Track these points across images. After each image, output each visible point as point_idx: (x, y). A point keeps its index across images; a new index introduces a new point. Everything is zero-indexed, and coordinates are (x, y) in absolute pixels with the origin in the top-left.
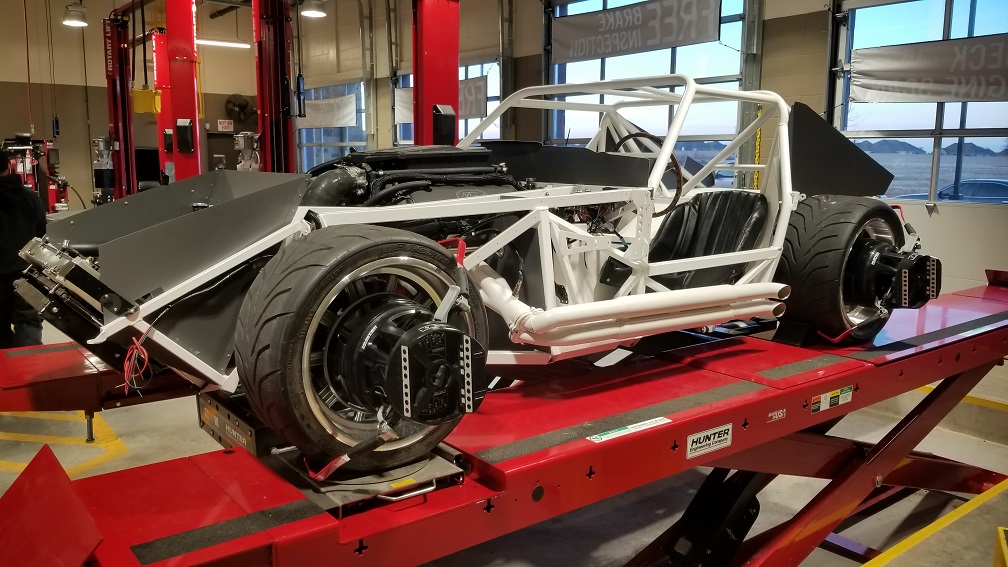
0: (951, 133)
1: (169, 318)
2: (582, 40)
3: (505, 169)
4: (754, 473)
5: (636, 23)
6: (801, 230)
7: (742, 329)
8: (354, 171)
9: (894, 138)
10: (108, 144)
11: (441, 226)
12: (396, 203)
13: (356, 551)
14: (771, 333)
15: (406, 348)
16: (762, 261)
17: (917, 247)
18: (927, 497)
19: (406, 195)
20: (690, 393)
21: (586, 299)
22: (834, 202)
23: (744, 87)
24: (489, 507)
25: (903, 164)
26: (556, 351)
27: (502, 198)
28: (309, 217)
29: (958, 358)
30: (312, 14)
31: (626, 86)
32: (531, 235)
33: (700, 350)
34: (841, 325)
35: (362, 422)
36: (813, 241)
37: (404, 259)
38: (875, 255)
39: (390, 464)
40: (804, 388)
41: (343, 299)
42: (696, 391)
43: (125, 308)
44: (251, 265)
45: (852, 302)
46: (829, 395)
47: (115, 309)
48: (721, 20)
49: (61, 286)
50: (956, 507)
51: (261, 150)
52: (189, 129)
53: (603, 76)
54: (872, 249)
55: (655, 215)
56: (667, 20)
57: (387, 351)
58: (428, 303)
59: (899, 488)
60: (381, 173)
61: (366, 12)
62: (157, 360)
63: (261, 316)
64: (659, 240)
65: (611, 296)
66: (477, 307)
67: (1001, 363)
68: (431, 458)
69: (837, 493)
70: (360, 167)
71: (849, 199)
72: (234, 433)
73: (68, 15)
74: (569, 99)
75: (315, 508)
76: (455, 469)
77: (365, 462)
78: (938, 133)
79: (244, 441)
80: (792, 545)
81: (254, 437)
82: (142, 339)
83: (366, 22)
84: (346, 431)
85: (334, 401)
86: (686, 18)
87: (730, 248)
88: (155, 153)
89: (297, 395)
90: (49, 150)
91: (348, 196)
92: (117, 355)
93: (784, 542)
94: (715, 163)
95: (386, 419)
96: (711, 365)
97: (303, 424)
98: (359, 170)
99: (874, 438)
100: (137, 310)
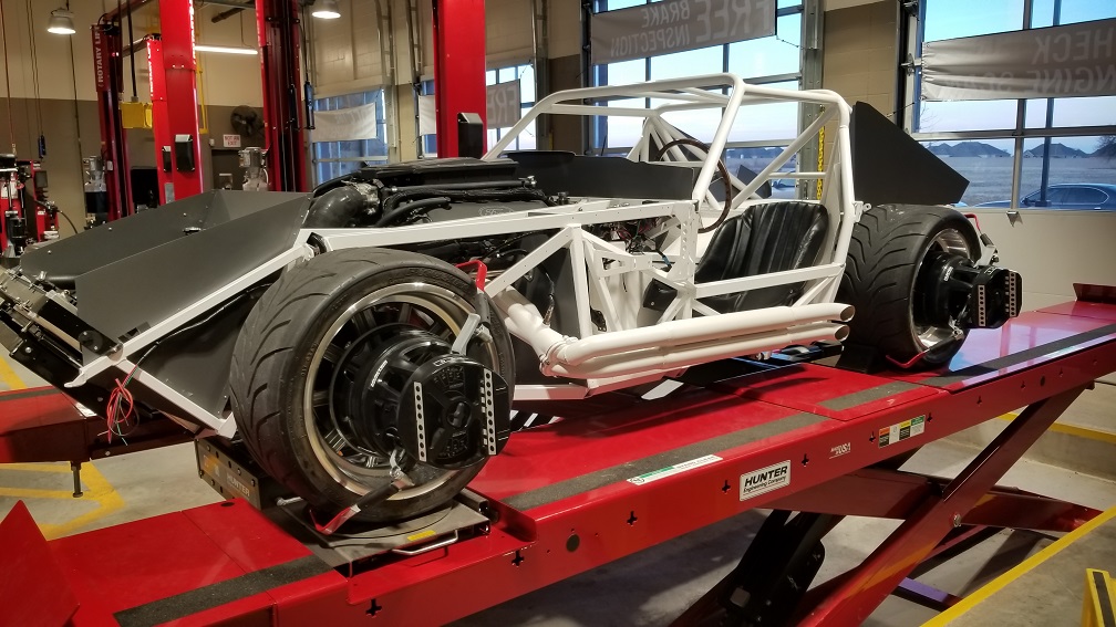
0: (1035, 133)
1: (156, 356)
2: (623, 38)
3: (533, 183)
4: (818, 515)
5: (683, 18)
6: (866, 245)
7: (804, 355)
8: (363, 188)
9: (973, 140)
10: (101, 163)
11: (461, 247)
12: (410, 223)
13: (368, 612)
14: (835, 359)
15: (419, 385)
16: (823, 279)
17: (994, 260)
18: (1012, 537)
19: (423, 214)
20: (743, 427)
21: (628, 325)
22: (901, 212)
23: (804, 86)
24: (518, 559)
25: (983, 169)
26: (593, 384)
27: (530, 214)
28: (313, 240)
29: (1043, 382)
30: (324, 15)
31: (671, 88)
32: (563, 255)
33: (756, 379)
34: (911, 348)
35: (375, 468)
36: (879, 256)
37: (418, 285)
38: (948, 270)
39: (406, 513)
40: (871, 419)
41: (349, 330)
42: (751, 424)
43: (106, 347)
44: (248, 295)
45: (924, 322)
46: (899, 426)
47: (96, 348)
48: (778, 13)
49: (35, 323)
50: (1044, 547)
51: (269, 166)
52: (189, 146)
53: (648, 77)
54: (944, 264)
55: (702, 231)
56: (718, 14)
57: (399, 389)
58: (446, 334)
59: (981, 528)
60: (394, 189)
61: (384, 12)
62: (143, 402)
63: (257, 353)
64: (709, 258)
65: (654, 321)
66: (501, 337)
67: (1091, 387)
68: (454, 506)
69: (911, 534)
70: (371, 183)
71: (917, 208)
72: (236, 483)
73: (53, 22)
74: (611, 104)
75: (321, 565)
76: (479, 518)
77: (378, 513)
78: (1020, 133)
79: (247, 492)
80: (861, 593)
81: (257, 486)
82: (127, 380)
83: (385, 23)
84: (356, 479)
85: (343, 445)
86: (739, 11)
87: (787, 266)
88: (153, 172)
89: (299, 440)
90: (36, 172)
91: (357, 216)
92: (100, 399)
93: (851, 591)
94: (770, 171)
95: (399, 464)
96: (766, 396)
97: (307, 471)
98: (370, 187)
99: (951, 472)
100: (120, 348)
